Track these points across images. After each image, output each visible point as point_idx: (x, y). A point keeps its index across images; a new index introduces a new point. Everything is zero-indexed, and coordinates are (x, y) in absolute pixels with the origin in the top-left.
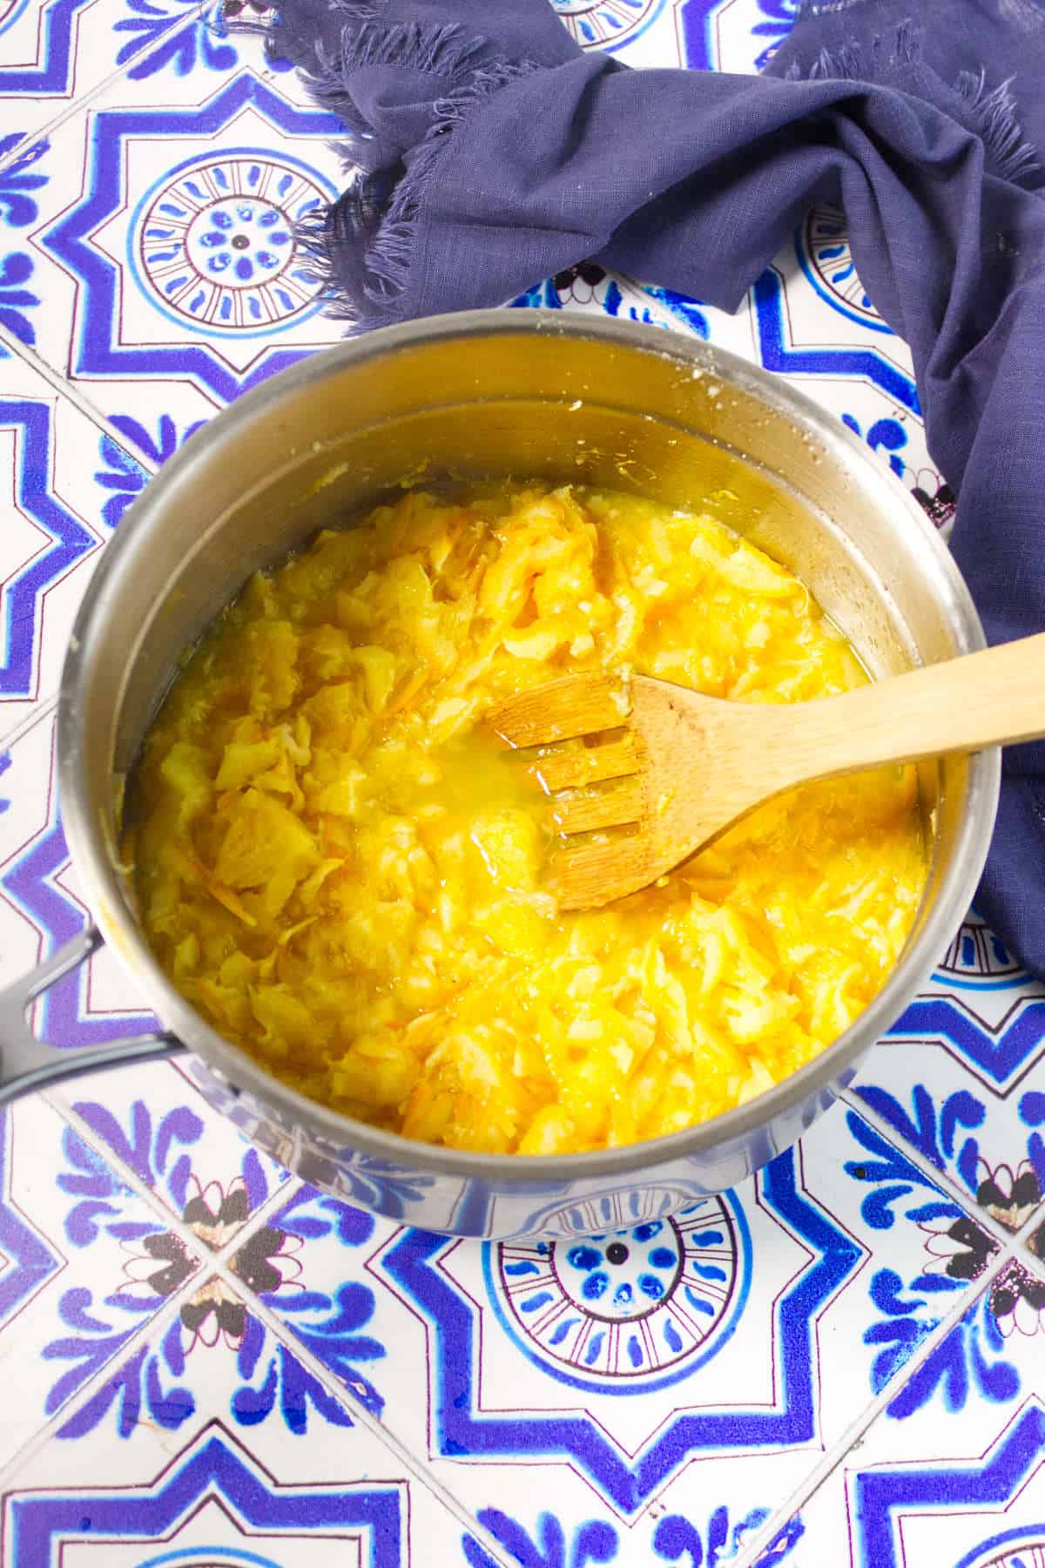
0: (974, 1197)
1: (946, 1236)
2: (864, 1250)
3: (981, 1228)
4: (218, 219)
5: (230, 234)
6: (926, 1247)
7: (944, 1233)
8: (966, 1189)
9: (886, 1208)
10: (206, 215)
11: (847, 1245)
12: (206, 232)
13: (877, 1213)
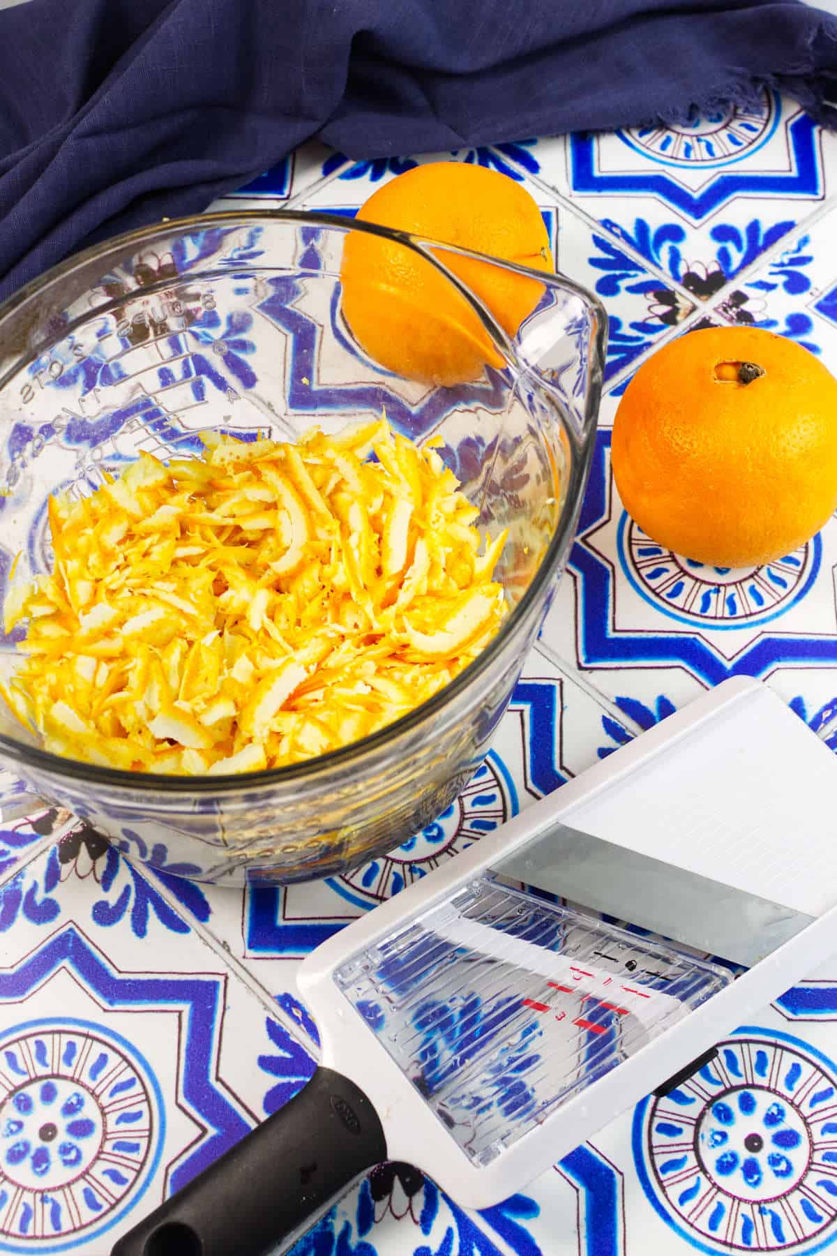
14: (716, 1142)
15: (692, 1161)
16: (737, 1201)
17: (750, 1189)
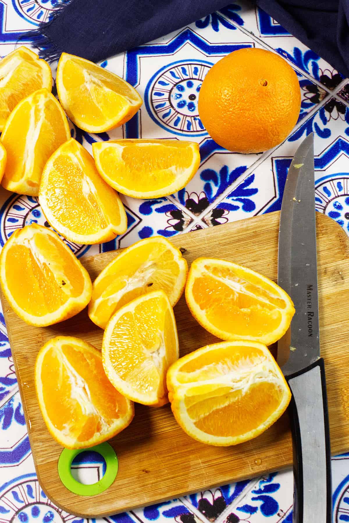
0: (316, 104)
1: (331, 113)
2: (339, 138)
3: (327, 103)
4: (181, 105)
5: (188, 101)
6: (336, 120)
7: (330, 114)
8: (314, 106)
9: (323, 131)
10: (179, 110)
11: (337, 143)
12: (188, 110)
13: (326, 134)
14: (178, 98)
15: (168, 104)
16: (185, 116)
17: (191, 112)
